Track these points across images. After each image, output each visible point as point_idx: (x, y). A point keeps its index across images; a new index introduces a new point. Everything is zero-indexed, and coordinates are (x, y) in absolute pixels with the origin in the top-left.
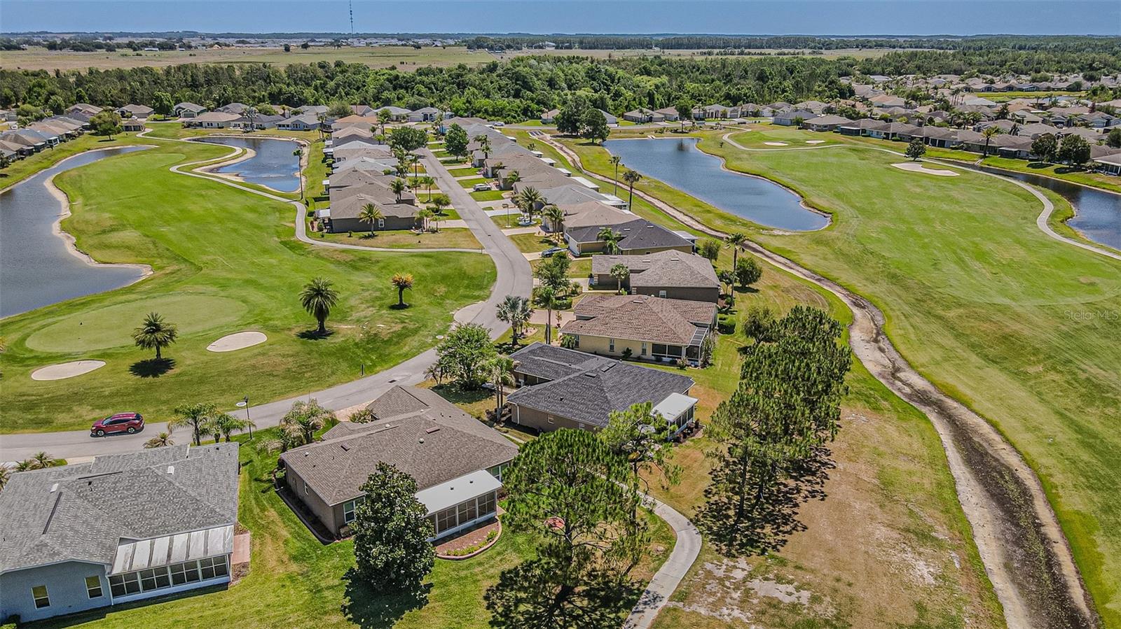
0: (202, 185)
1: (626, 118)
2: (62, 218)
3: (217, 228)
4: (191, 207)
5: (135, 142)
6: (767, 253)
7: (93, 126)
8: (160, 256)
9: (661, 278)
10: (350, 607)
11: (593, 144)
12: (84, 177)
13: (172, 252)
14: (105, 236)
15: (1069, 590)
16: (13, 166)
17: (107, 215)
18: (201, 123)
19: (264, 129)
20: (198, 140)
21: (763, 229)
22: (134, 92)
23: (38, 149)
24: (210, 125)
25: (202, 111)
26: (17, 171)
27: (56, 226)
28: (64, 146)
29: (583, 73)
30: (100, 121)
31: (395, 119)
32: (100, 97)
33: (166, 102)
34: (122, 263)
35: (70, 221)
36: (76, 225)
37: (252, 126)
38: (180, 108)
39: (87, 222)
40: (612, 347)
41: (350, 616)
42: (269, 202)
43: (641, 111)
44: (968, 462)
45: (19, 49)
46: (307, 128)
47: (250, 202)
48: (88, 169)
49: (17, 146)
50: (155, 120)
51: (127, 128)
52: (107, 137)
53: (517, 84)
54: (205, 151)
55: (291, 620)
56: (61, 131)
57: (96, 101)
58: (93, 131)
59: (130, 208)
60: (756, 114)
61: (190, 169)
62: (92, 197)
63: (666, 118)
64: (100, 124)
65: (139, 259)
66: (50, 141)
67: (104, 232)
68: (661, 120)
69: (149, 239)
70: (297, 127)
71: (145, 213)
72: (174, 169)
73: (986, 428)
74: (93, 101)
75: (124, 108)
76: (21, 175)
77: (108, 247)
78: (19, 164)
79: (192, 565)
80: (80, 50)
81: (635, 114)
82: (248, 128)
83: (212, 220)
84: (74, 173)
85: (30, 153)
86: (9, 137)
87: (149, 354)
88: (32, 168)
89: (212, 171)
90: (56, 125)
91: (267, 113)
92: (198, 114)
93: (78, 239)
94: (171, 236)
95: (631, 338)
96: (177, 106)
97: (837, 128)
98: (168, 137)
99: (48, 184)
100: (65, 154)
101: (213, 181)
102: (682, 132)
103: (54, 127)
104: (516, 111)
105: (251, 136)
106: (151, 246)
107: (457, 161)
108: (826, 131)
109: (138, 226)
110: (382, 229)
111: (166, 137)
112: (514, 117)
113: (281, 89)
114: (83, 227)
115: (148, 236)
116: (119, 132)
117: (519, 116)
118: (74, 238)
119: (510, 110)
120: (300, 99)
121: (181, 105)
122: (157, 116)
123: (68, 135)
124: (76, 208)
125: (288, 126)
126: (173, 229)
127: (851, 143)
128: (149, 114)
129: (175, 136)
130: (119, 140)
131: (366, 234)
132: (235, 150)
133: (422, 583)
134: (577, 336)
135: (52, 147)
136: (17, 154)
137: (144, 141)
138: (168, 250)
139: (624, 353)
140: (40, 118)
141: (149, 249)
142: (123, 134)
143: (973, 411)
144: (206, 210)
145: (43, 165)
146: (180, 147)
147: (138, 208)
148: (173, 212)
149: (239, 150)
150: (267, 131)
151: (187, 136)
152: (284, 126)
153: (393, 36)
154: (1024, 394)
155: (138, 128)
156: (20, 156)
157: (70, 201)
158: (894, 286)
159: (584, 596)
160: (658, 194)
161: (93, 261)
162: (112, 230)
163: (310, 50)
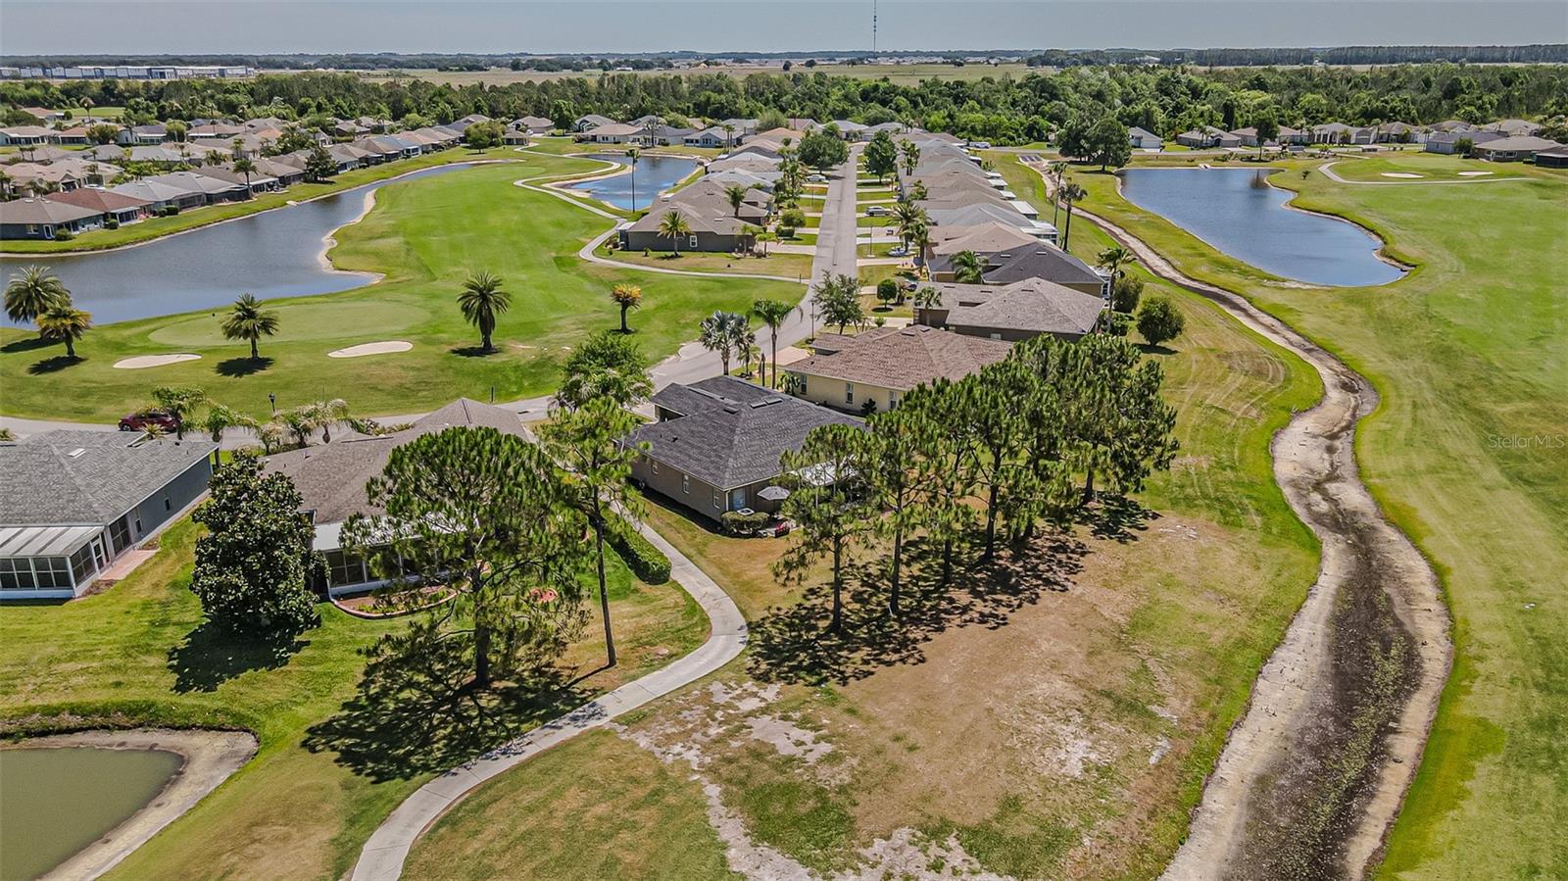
0: (538, 200)
1: (1180, 142)
2: (346, 225)
4: (492, 219)
6: (1253, 311)
8: (405, 265)
9: (996, 315)
10: (182, 652)
11: (1103, 172)
13: (421, 261)
15: (1355, 839)
16: (347, 174)
17: (390, 222)
18: (597, 137)
19: (667, 145)
20: (587, 156)
21: (1269, 279)
23: (389, 158)
25: (605, 124)
26: (347, 179)
28: (424, 156)
29: (1152, 85)
31: (844, 136)
32: (502, 108)
33: (566, 113)
34: (359, 271)
36: (348, 231)
37: (653, 141)
38: (584, 121)
39: (361, 228)
40: (850, 396)
41: (175, 662)
43: (1203, 131)
44: (1339, 621)
46: (719, 144)
49: (366, 154)
50: (553, 135)
51: (510, 142)
52: (479, 151)
53: (1041, 97)
54: (573, 165)
55: (98, 653)
56: (430, 141)
60: (1404, 139)
61: (538, 184)
62: (397, 206)
63: (1244, 142)
64: (470, 135)
66: (409, 151)
67: (370, 238)
68: (1235, 144)
69: (407, 247)
70: (705, 142)
72: (518, 182)
73: (1420, 575)
75: (524, 121)
76: (349, 184)
78: (356, 172)
79: (22, 563)
81: (1195, 135)
82: (649, 142)
83: (501, 232)
85: (378, 161)
87: (240, 348)
89: (563, 186)
90: (429, 135)
91: (677, 125)
93: (339, 244)
95: (875, 383)
96: (582, 119)
97: (1531, 156)
98: (549, 152)
100: (420, 165)
101: (554, 197)
102: (1260, 161)
103: (423, 136)
104: (1017, 130)
105: (649, 153)
106: (402, 254)
107: (880, 184)
108: (1510, 161)
110: (694, 250)
111: (547, 151)
112: (1012, 139)
113: (709, 98)
114: (353, 233)
115: (408, 244)
116: (495, 146)
117: (1019, 136)
118: (336, 244)
119: (1007, 128)
120: (731, 111)
121: (586, 117)
122: (555, 131)
123: (435, 146)
124: (371, 216)
125: (697, 141)
126: (445, 239)
127: (1538, 176)
128: (548, 128)
129: (557, 151)
130: (490, 154)
131: (669, 254)
132: (611, 166)
133: (297, 639)
134: (803, 377)
135: (407, 156)
137: (517, 156)
138: (418, 259)
139: (865, 405)
140: (416, 128)
141: (398, 258)
142: (500, 147)
143: (1417, 548)
144: (506, 222)
145: (384, 175)
148: (465, 222)
149: (616, 166)
150: (670, 148)
152: (692, 141)
153: (938, 55)
154: (1541, 534)
155: (521, 142)
156: (362, 164)
158: (1434, 366)
159: (499, 694)
160: (1141, 231)
163: (816, 69)
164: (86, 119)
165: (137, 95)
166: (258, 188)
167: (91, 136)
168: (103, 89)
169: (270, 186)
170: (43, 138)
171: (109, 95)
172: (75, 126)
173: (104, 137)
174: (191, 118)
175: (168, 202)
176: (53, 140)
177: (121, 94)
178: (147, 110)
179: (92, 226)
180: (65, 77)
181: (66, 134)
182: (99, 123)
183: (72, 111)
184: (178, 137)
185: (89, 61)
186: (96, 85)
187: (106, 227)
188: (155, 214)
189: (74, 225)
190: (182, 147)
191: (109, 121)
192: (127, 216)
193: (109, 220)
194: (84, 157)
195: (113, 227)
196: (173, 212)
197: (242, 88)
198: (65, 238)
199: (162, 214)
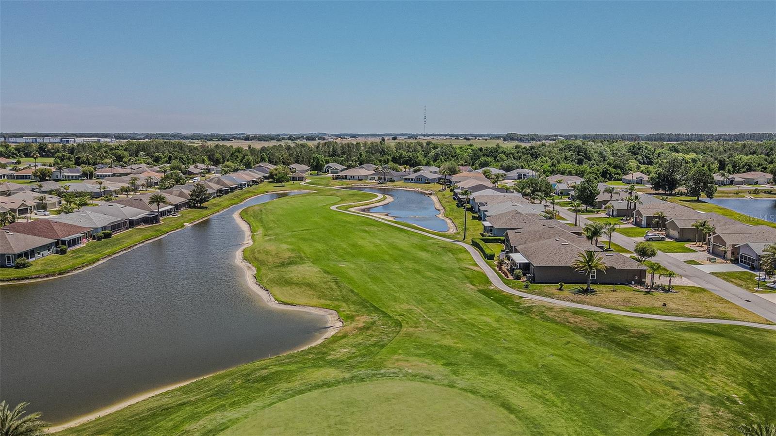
0: (362, 222)
2: (244, 247)
3: (396, 267)
4: (361, 242)
5: (300, 188)
7: (271, 176)
8: (346, 300)
11: (695, 201)
12: (264, 211)
13: (357, 294)
14: (284, 269)
16: (212, 201)
17: (285, 246)
18: (346, 176)
19: (393, 181)
20: (346, 188)
22: (298, 156)
23: (232, 190)
24: (353, 177)
25: (344, 170)
26: (215, 205)
27: (239, 254)
28: (251, 189)
30: (276, 172)
32: (275, 160)
34: (304, 305)
35: (252, 250)
36: (257, 255)
37: (385, 179)
38: (329, 166)
39: (267, 253)
42: (433, 241)
45: (229, 140)
46: (428, 181)
47: (415, 240)
48: (267, 206)
49: (218, 187)
50: (311, 174)
51: (294, 179)
52: (280, 184)
54: (354, 195)
56: (249, 179)
57: (273, 162)
58: (271, 180)
59: (304, 240)
62: (271, 229)
63: (747, 182)
64: (276, 175)
65: (322, 301)
66: (241, 185)
67: (283, 264)
68: (741, 183)
69: (330, 277)
70: (420, 180)
71: (320, 246)
72: (333, 208)
74: (271, 162)
75: (291, 166)
76: (218, 208)
77: (288, 283)
78: (217, 200)
80: (262, 141)
82: (381, 180)
83: (387, 257)
84: (256, 208)
85: (227, 192)
86: (214, 180)
88: (226, 203)
89: (363, 210)
90: (246, 175)
91: (394, 170)
92: (341, 171)
93: (258, 270)
94: (352, 274)
96: (327, 165)
98: (324, 185)
99: (236, 216)
100: (250, 195)
101: (371, 219)
103: (244, 176)
105: (384, 186)
106: (334, 286)
107: (587, 211)
109: (316, 261)
111: (321, 185)
114: (262, 257)
115: (328, 273)
116: (288, 181)
118: (254, 269)
121: (330, 165)
122: (312, 172)
123: (254, 182)
124: (256, 237)
125: (412, 179)
126: (352, 266)
128: (307, 170)
129: (327, 185)
130: (288, 186)
132: (377, 196)
135: (242, 189)
136: (217, 193)
137: (305, 188)
138: (352, 291)
140: (236, 170)
141: (332, 290)
142: (291, 182)
144: (376, 246)
146: (334, 192)
147: (312, 240)
148: (345, 247)
149: (380, 196)
150: (396, 183)
151: (337, 185)
152: (409, 179)
155: (301, 179)
156: (219, 194)
157: (252, 231)
161: (273, 299)
162: (291, 263)
163: (397, 141)
164: (31, 165)
165: (58, 151)
166: (163, 214)
167: (35, 175)
168: (39, 148)
169: (169, 211)
170: (4, 176)
171: (43, 151)
172: (24, 169)
173: (43, 176)
174: (94, 164)
175: (104, 228)
176: (11, 177)
177: (49, 151)
178: (69, 158)
179: (46, 252)
180: (16, 143)
181: (19, 173)
182: (40, 167)
183: (21, 159)
184: (89, 176)
185: (28, 135)
186: (35, 146)
187: (57, 252)
188: (94, 238)
189: (31, 253)
190: (101, 183)
191: (45, 165)
192: (74, 242)
193: (60, 246)
194: (33, 190)
195: (63, 252)
196: (107, 236)
197: (121, 148)
198: (24, 266)
199: (99, 239)
